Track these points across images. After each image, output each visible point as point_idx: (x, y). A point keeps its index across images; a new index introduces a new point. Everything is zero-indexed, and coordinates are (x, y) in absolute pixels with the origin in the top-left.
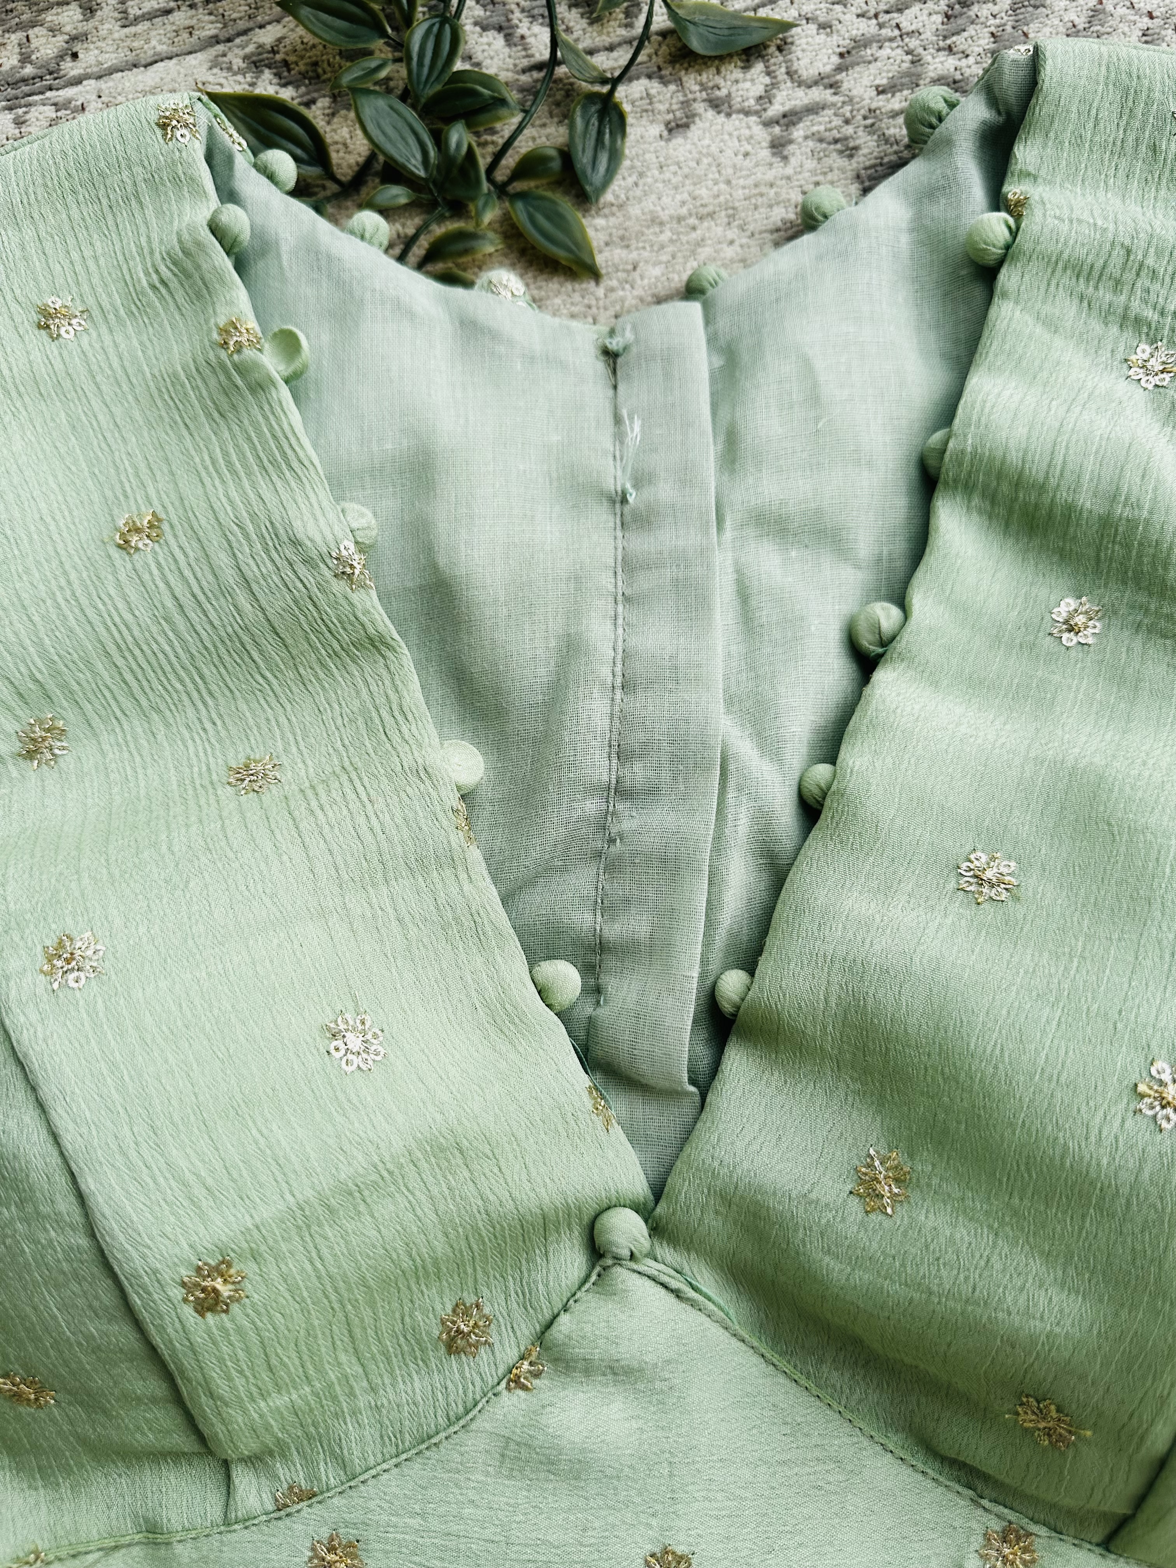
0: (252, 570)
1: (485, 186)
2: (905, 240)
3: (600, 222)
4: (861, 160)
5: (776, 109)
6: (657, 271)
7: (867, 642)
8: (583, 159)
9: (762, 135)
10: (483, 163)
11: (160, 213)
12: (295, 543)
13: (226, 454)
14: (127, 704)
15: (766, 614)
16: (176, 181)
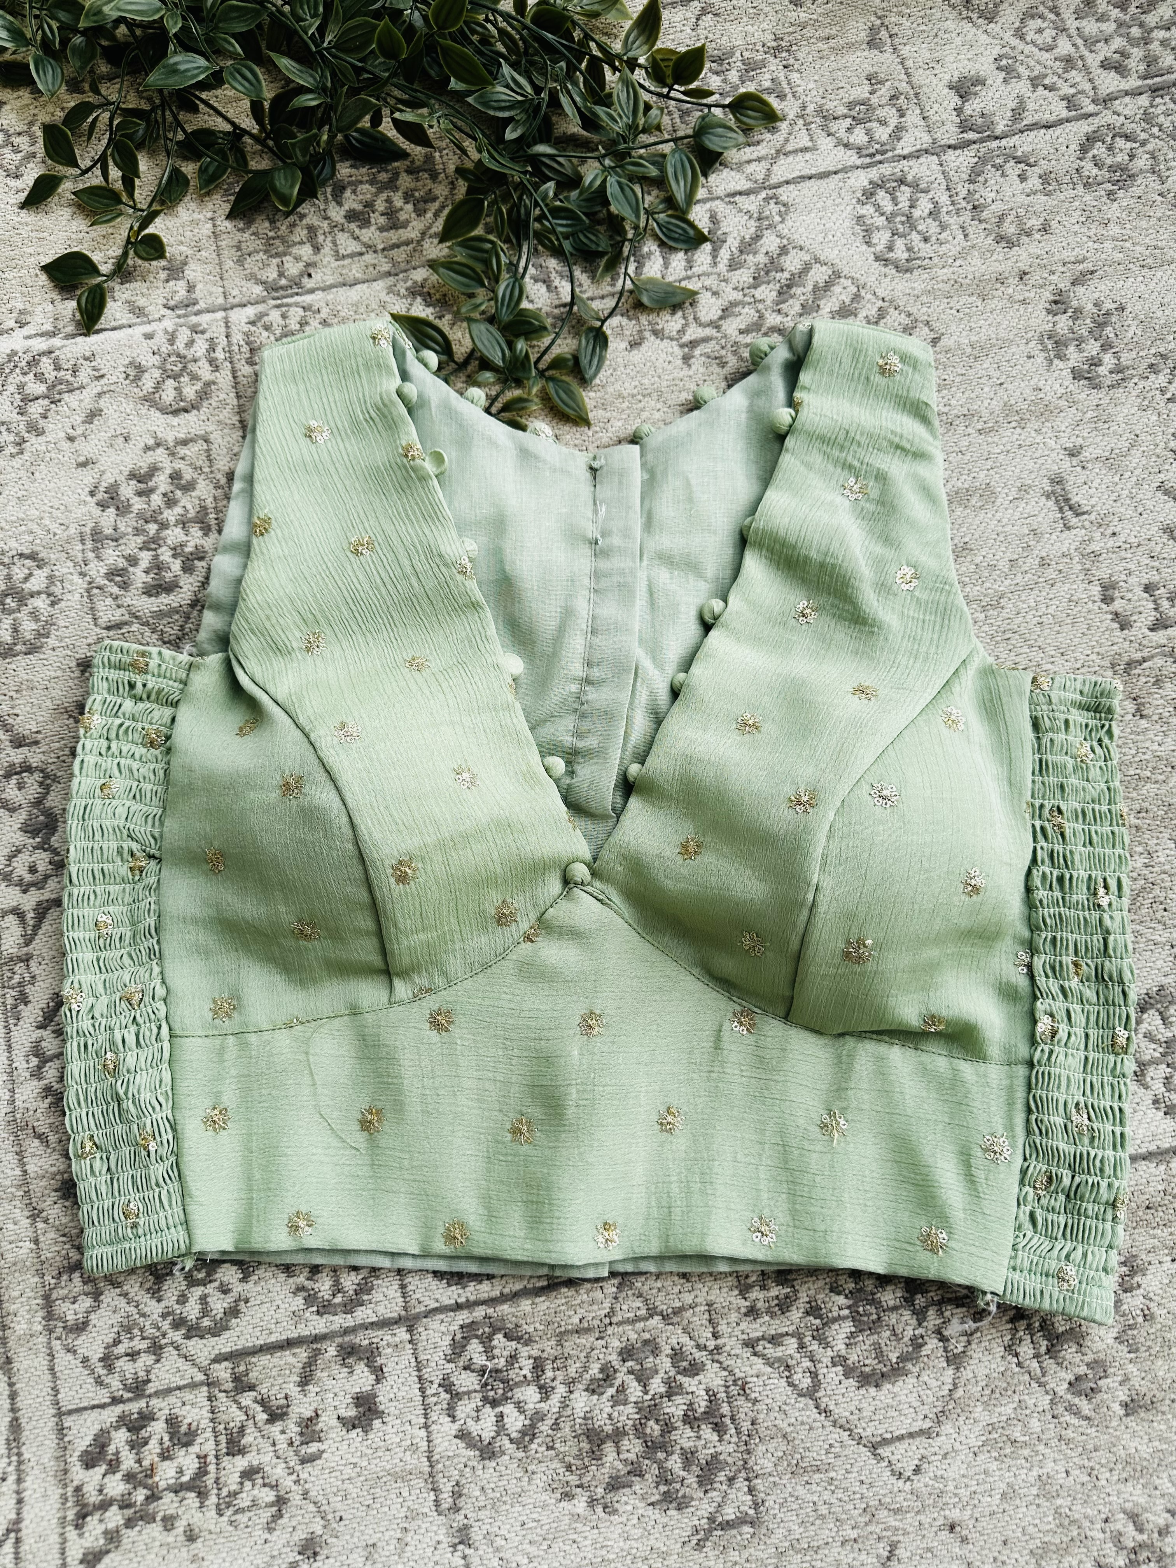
0: (419, 568)
1: (534, 372)
2: (744, 416)
3: (592, 394)
4: (728, 369)
5: (686, 338)
6: (620, 424)
7: (708, 618)
8: (584, 361)
9: (679, 352)
10: (533, 360)
11: (370, 382)
12: (441, 556)
13: (405, 510)
14: (355, 628)
15: (661, 602)
16: (379, 366)
